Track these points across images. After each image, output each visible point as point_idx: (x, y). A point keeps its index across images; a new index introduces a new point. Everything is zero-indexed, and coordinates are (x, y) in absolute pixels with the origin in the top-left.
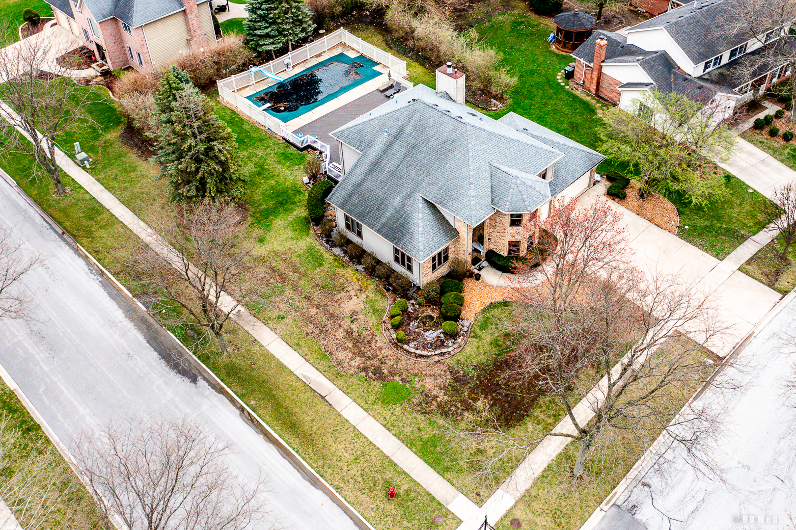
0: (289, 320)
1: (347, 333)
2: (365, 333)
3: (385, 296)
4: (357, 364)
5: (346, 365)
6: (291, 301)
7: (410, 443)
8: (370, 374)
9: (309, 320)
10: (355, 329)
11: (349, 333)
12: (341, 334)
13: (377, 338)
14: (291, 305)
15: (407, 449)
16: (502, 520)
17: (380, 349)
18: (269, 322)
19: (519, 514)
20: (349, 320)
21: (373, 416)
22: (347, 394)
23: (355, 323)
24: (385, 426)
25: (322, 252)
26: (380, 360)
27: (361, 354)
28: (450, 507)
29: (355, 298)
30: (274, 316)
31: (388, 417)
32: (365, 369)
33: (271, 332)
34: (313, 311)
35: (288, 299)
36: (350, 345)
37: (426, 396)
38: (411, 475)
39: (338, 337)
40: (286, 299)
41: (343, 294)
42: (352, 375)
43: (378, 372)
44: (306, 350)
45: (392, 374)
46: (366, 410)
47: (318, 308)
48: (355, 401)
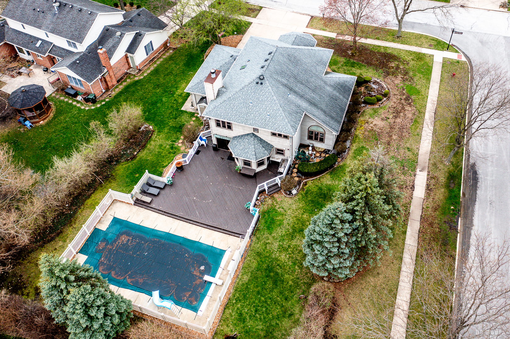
0: (408, 145)
1: (396, 118)
2: (391, 111)
3: (364, 111)
4: (409, 108)
5: (413, 112)
6: (396, 150)
7: (429, 80)
8: (410, 101)
9: (401, 137)
10: (392, 115)
11: (396, 117)
12: (398, 120)
13: (390, 106)
14: (398, 149)
15: (431, 79)
16: (432, 49)
17: (395, 103)
18: (415, 153)
19: (427, 46)
20: (389, 120)
21: (428, 93)
22: (426, 106)
23: (388, 117)
24: (429, 89)
25: (353, 151)
26: (401, 101)
27: (403, 108)
28: (442, 61)
29: (374, 123)
30: (411, 153)
31: (424, 89)
32: (410, 104)
33: (420, 150)
34: (394, 137)
35: (396, 152)
36: (402, 114)
37: (404, 80)
38: (440, 74)
39: (401, 120)
40: (397, 153)
41: (375, 129)
42: (416, 108)
43: (407, 99)
44: (418, 130)
45: (404, 94)
46: (427, 97)
47: (391, 136)
48: (426, 102)
